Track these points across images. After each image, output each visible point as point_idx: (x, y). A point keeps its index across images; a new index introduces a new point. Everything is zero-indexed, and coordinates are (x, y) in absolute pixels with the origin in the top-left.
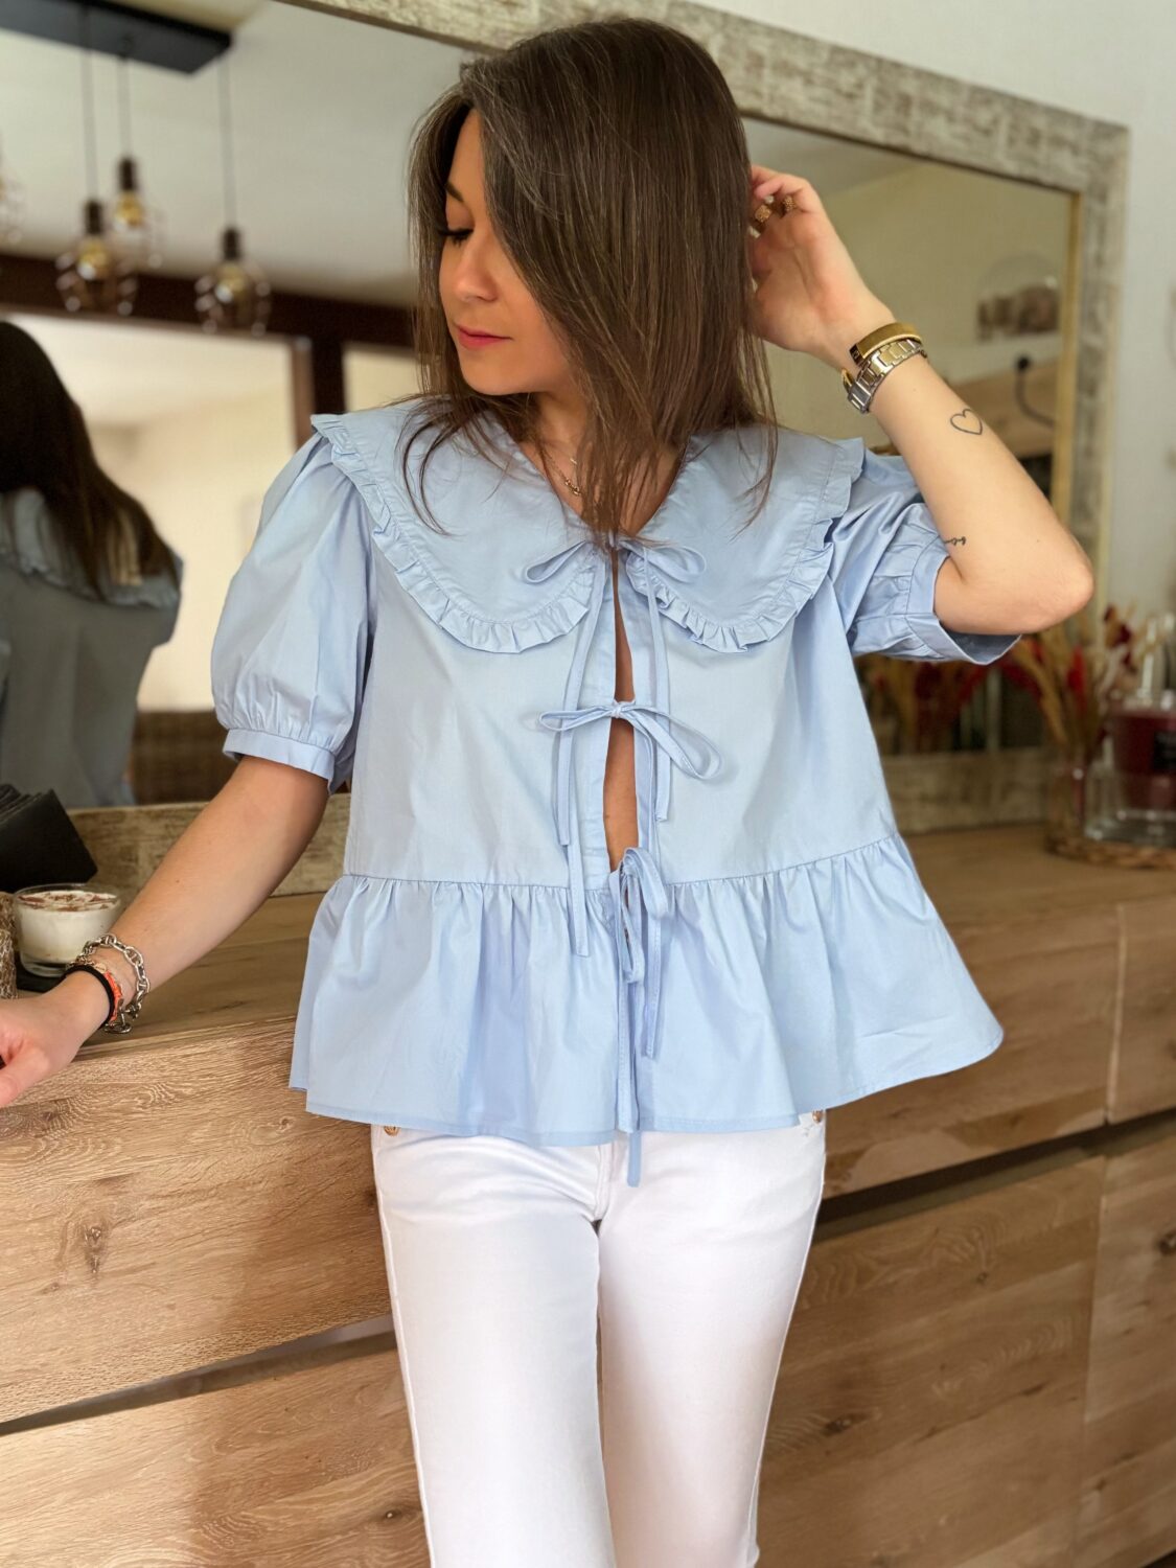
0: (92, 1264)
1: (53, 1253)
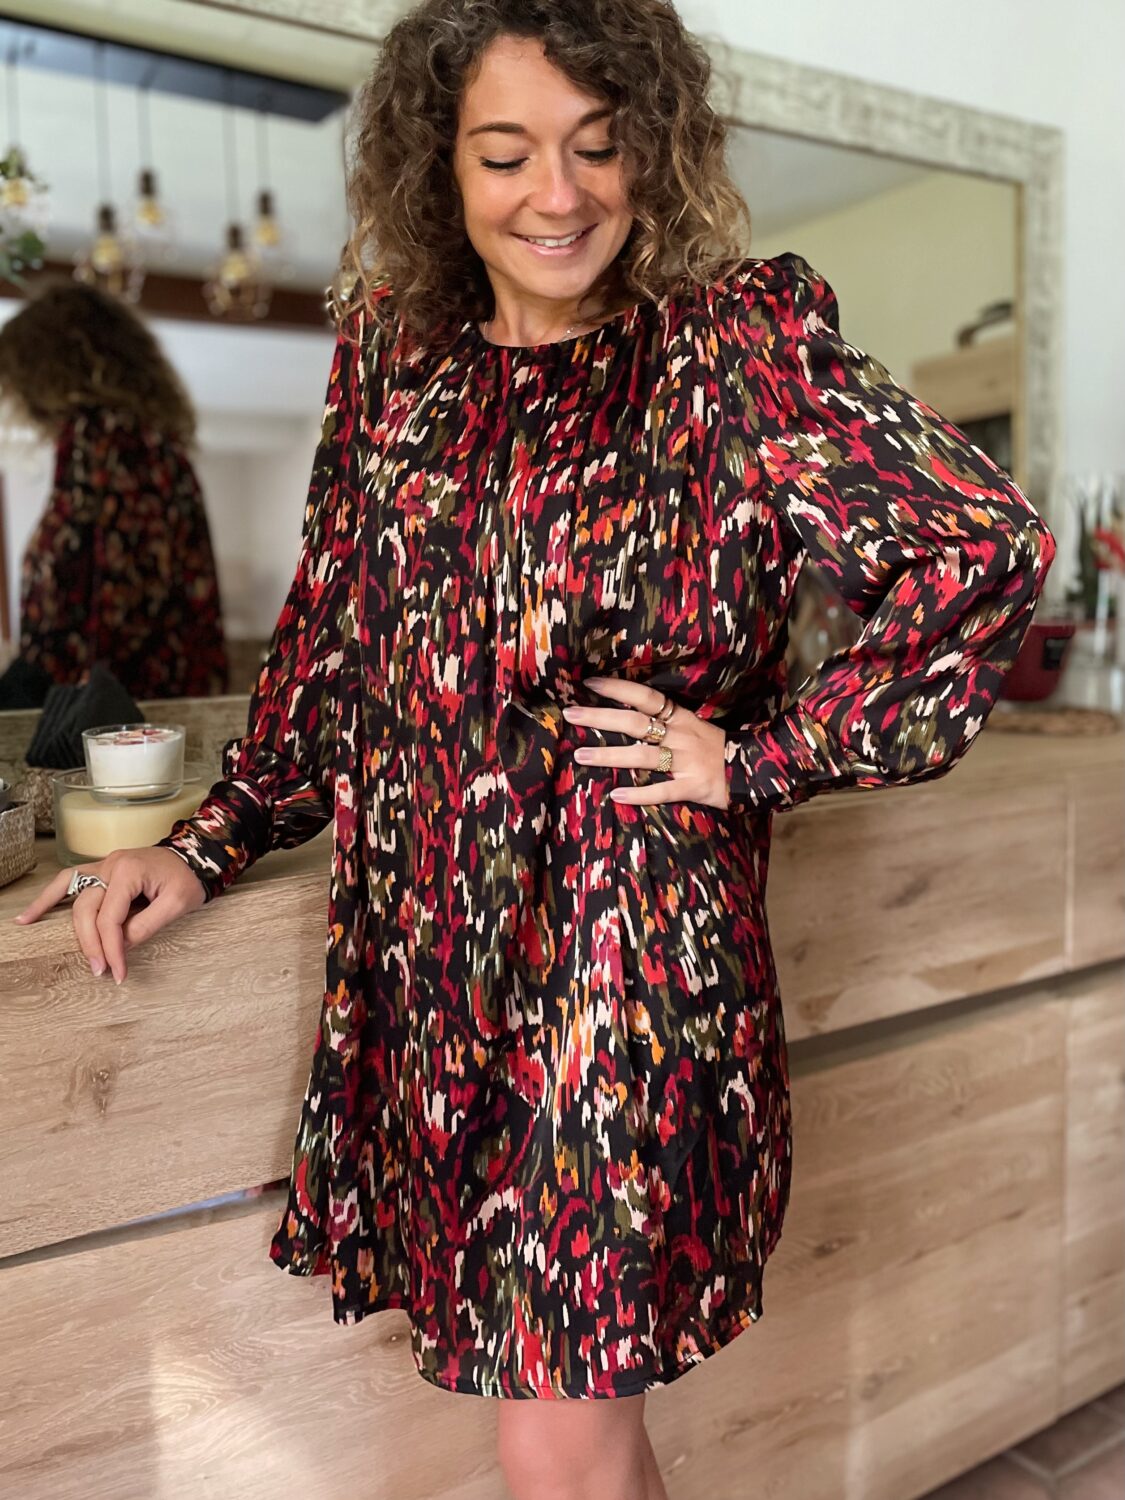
0: (100, 1104)
1: (63, 1094)
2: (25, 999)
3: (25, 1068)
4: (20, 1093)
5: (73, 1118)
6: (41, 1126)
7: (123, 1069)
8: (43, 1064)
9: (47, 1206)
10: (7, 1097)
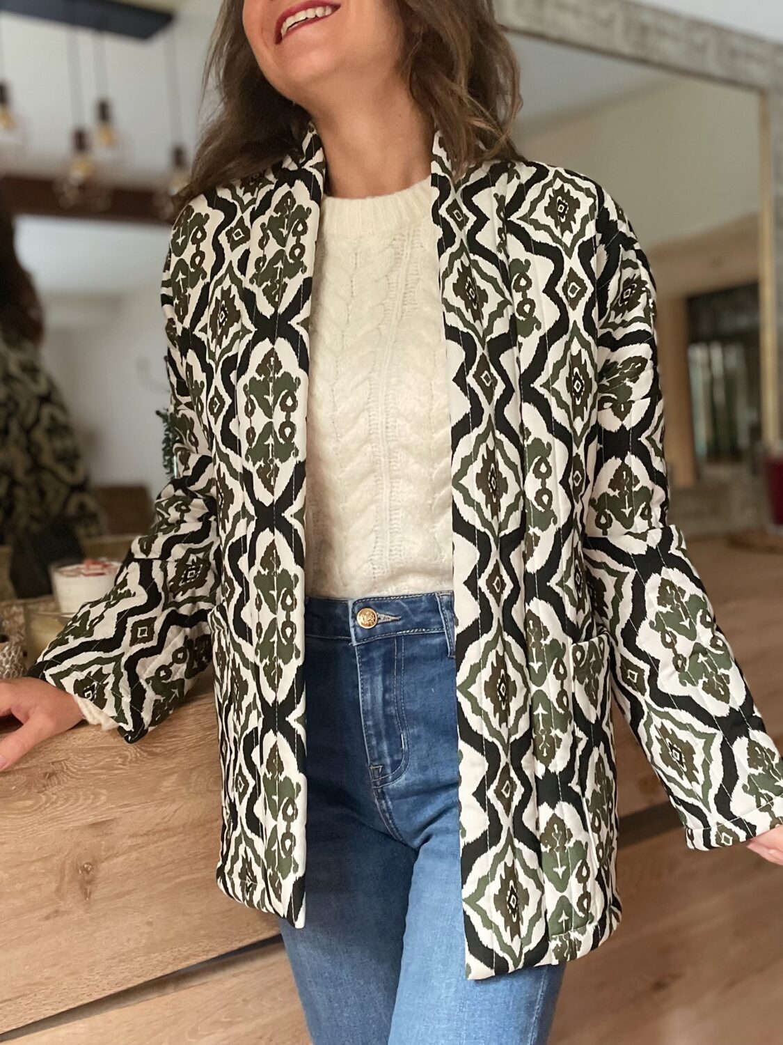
0: (86, 893)
1: (54, 886)
2: (21, 804)
3: (23, 863)
4: (19, 886)
5: (63, 906)
6: (37, 914)
7: (102, 862)
8: (39, 860)
9: (42, 984)
10: (8, 891)
